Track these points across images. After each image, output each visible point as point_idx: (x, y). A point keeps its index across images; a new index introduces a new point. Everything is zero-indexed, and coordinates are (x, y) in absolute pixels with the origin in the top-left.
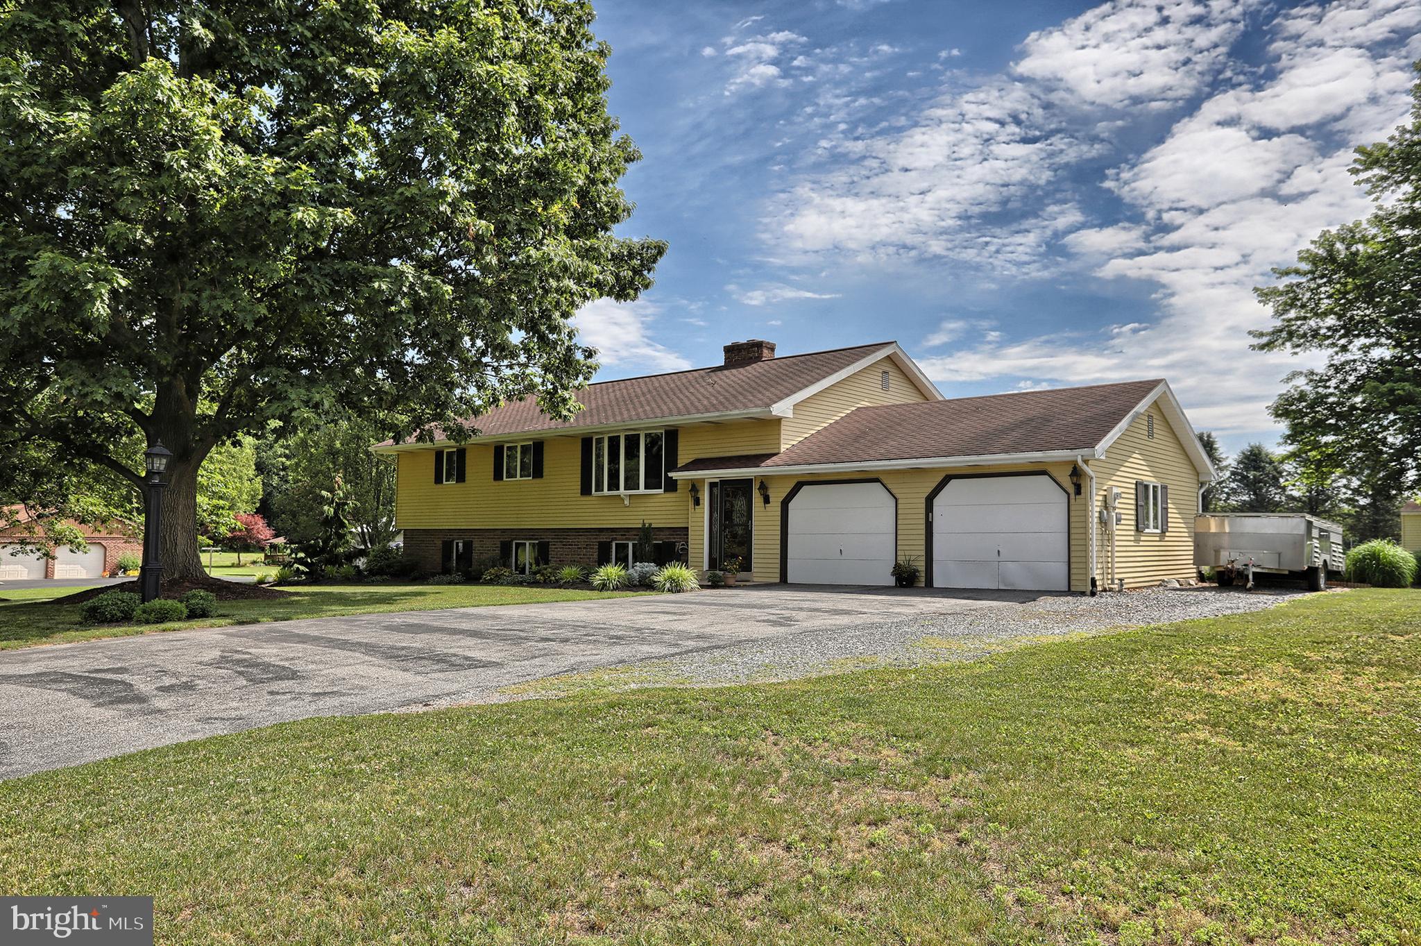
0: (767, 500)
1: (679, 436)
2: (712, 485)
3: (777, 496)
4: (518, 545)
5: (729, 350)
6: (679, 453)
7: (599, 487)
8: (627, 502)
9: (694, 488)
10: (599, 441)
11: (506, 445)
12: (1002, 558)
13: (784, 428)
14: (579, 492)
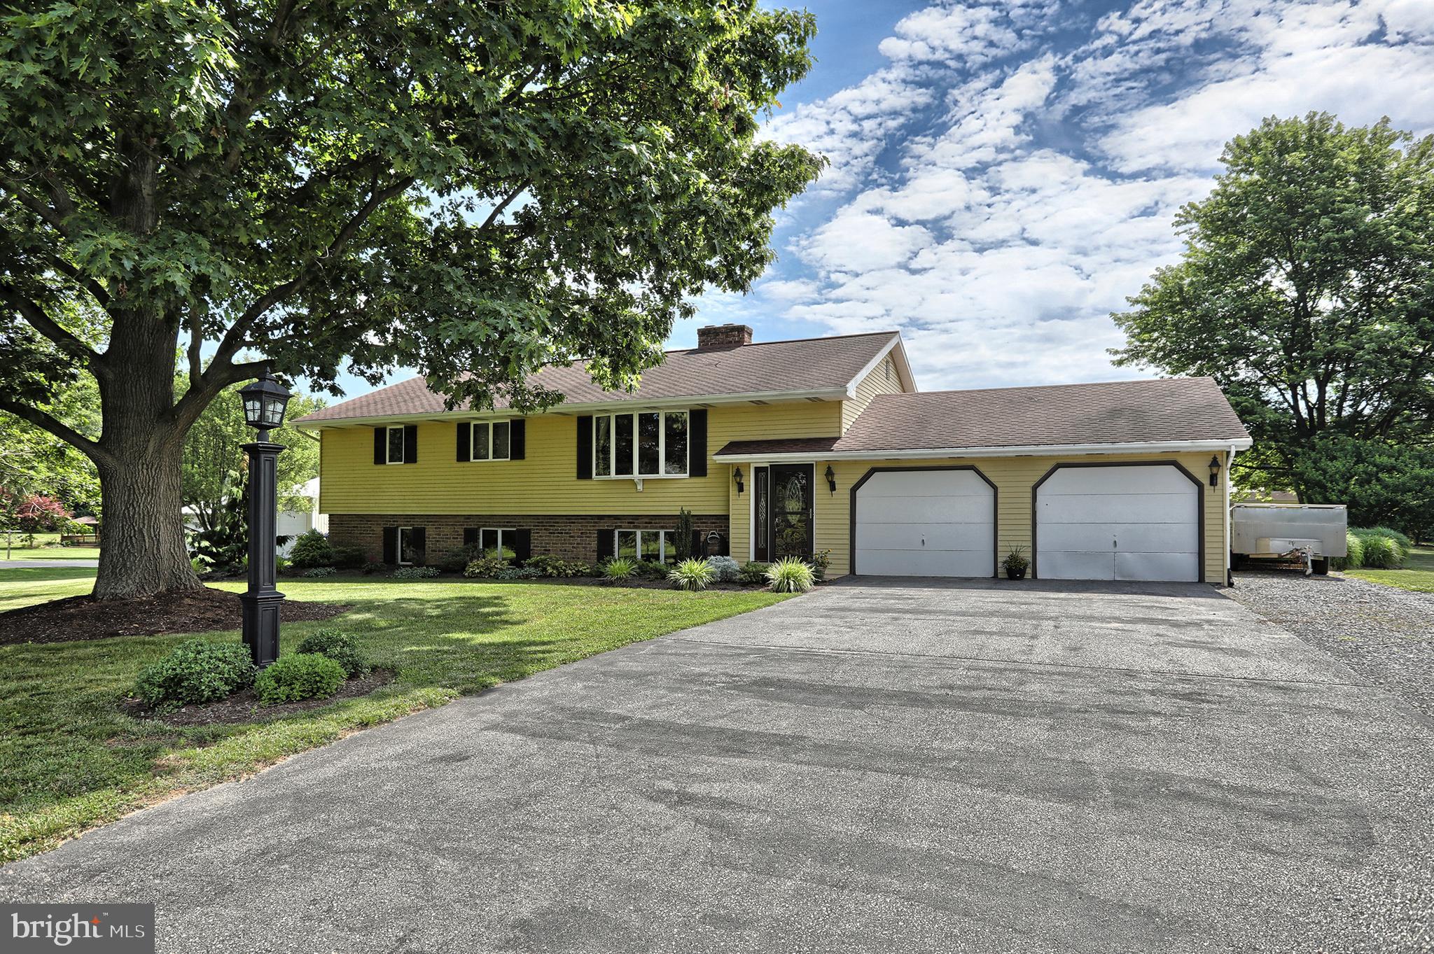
0: (833, 487)
1: (709, 416)
2: (758, 470)
3: (844, 483)
4: (486, 534)
5: (703, 333)
6: (708, 435)
7: (602, 472)
8: (640, 487)
9: (738, 472)
10: (603, 419)
11: (472, 423)
12: (1117, 549)
13: (844, 411)
14: (575, 475)
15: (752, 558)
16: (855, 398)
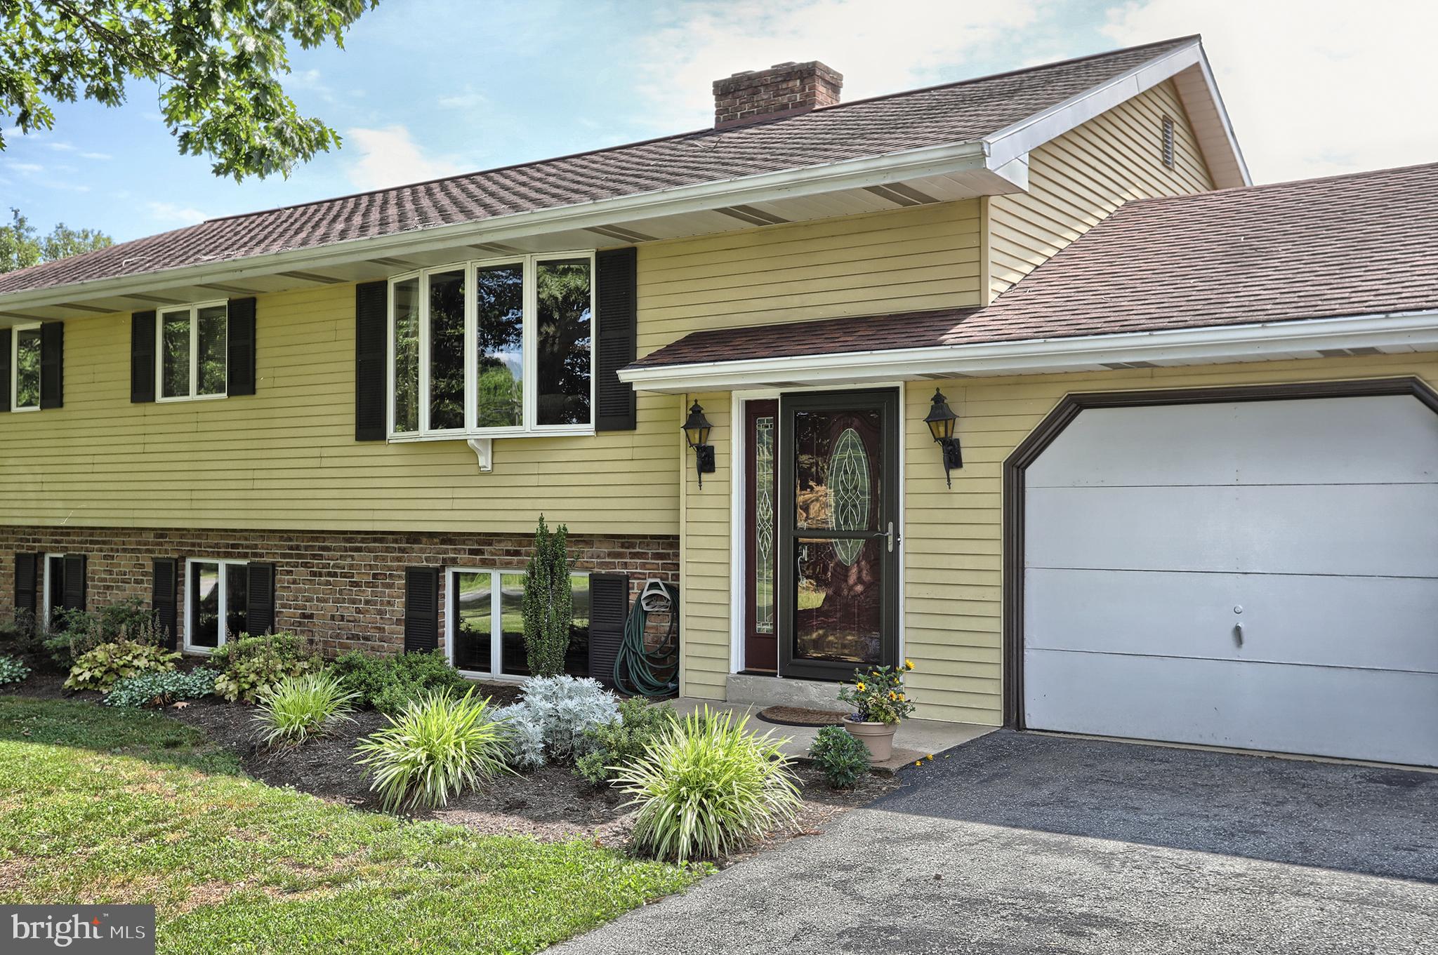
0: (953, 458)
1: (641, 268)
2: (754, 410)
3: (986, 441)
4: (197, 568)
5: (725, 90)
6: (641, 315)
7: (407, 420)
8: (485, 461)
10: (407, 290)
11: (162, 310)
13: (993, 227)
14: (352, 430)
15: (737, 661)
16: (1026, 187)
